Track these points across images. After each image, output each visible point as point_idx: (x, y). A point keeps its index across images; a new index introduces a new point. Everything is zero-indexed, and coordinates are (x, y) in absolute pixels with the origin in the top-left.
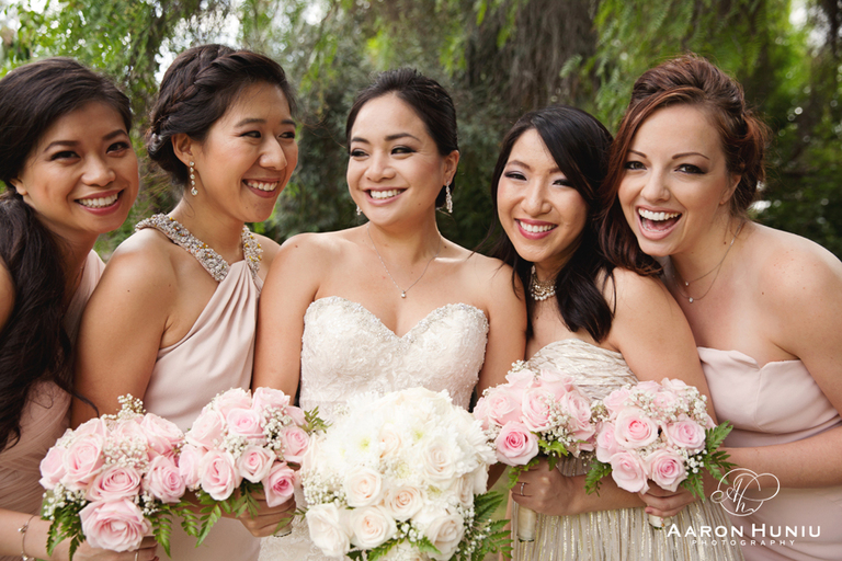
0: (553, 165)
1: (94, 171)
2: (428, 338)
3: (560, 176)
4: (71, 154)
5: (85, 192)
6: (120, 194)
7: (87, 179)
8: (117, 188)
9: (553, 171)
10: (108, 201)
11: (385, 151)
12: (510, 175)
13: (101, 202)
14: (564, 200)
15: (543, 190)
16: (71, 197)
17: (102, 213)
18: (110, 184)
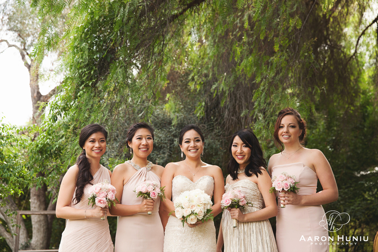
0: (242, 142)
1: (97, 145)
2: (200, 183)
3: (245, 145)
4: (93, 141)
5: (94, 149)
6: (101, 150)
7: (95, 146)
8: (101, 149)
9: (243, 144)
10: (98, 151)
11: (194, 141)
12: (234, 146)
13: (97, 151)
14: (246, 150)
15: (241, 148)
16: (92, 149)
17: (97, 153)
18: (99, 148)
